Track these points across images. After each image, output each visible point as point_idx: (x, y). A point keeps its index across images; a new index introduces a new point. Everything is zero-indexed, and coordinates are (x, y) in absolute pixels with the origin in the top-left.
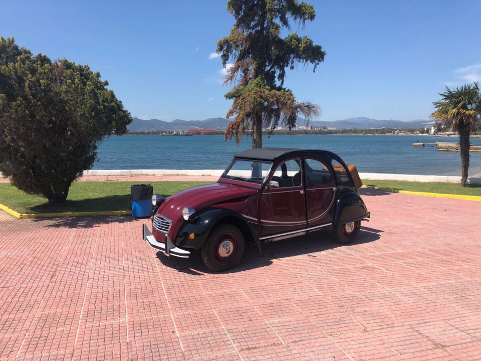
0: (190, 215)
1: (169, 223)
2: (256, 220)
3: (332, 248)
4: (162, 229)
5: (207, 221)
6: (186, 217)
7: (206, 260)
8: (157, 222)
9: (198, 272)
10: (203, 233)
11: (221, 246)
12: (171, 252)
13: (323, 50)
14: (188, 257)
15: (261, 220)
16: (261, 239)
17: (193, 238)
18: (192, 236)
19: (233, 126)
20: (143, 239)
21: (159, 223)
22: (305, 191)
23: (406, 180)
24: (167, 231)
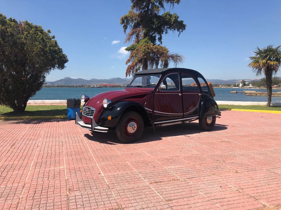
0: (108, 104)
1: (93, 111)
2: (151, 110)
4: (89, 115)
5: (119, 109)
6: (105, 106)
7: (119, 134)
8: (86, 111)
9: (113, 143)
10: (117, 117)
11: (129, 126)
12: (95, 129)
13: (184, 23)
14: (107, 132)
15: (154, 111)
16: (155, 123)
17: (110, 119)
18: (110, 118)
20: (76, 123)
21: (87, 112)
22: (182, 94)
23: (233, 104)
24: (92, 116)
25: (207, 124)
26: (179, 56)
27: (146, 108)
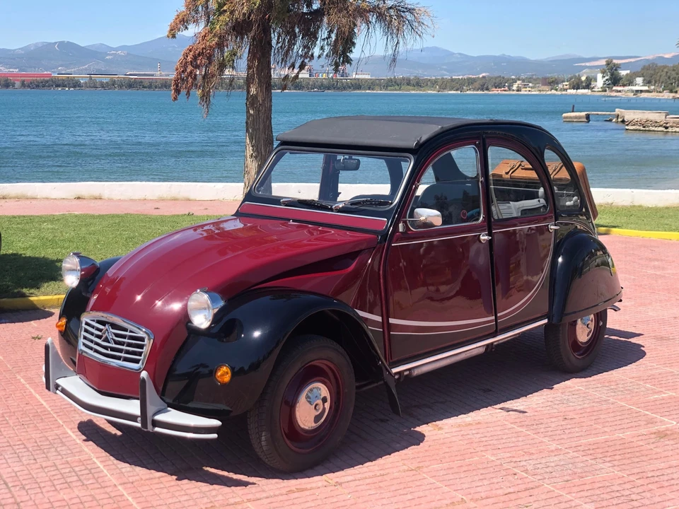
0: (216, 311)
1: (142, 339)
2: (379, 319)
3: (550, 386)
4: (119, 358)
5: (257, 334)
6: (201, 320)
7: (262, 442)
8: (99, 337)
9: (236, 477)
10: (255, 367)
11: (301, 398)
12: (156, 423)
14: (215, 436)
15: (392, 321)
16: (394, 370)
17: (227, 378)
18: (224, 374)
19: (195, 58)
20: (48, 388)
21: (106, 340)
22: (490, 234)
24: (137, 361)
25: (575, 345)
26: (410, 11)
27: (361, 313)
